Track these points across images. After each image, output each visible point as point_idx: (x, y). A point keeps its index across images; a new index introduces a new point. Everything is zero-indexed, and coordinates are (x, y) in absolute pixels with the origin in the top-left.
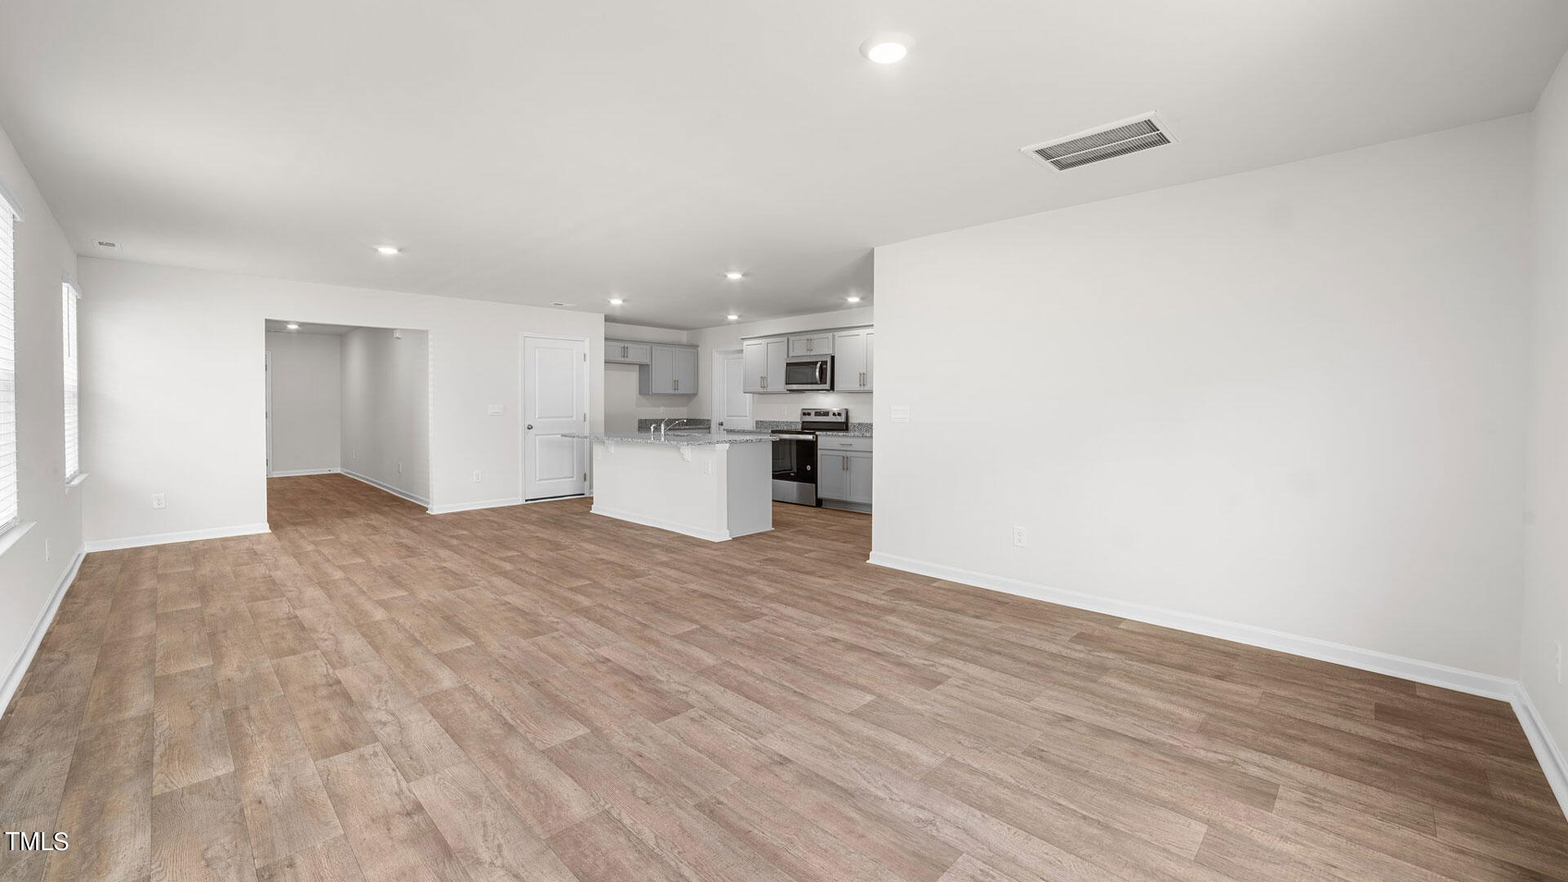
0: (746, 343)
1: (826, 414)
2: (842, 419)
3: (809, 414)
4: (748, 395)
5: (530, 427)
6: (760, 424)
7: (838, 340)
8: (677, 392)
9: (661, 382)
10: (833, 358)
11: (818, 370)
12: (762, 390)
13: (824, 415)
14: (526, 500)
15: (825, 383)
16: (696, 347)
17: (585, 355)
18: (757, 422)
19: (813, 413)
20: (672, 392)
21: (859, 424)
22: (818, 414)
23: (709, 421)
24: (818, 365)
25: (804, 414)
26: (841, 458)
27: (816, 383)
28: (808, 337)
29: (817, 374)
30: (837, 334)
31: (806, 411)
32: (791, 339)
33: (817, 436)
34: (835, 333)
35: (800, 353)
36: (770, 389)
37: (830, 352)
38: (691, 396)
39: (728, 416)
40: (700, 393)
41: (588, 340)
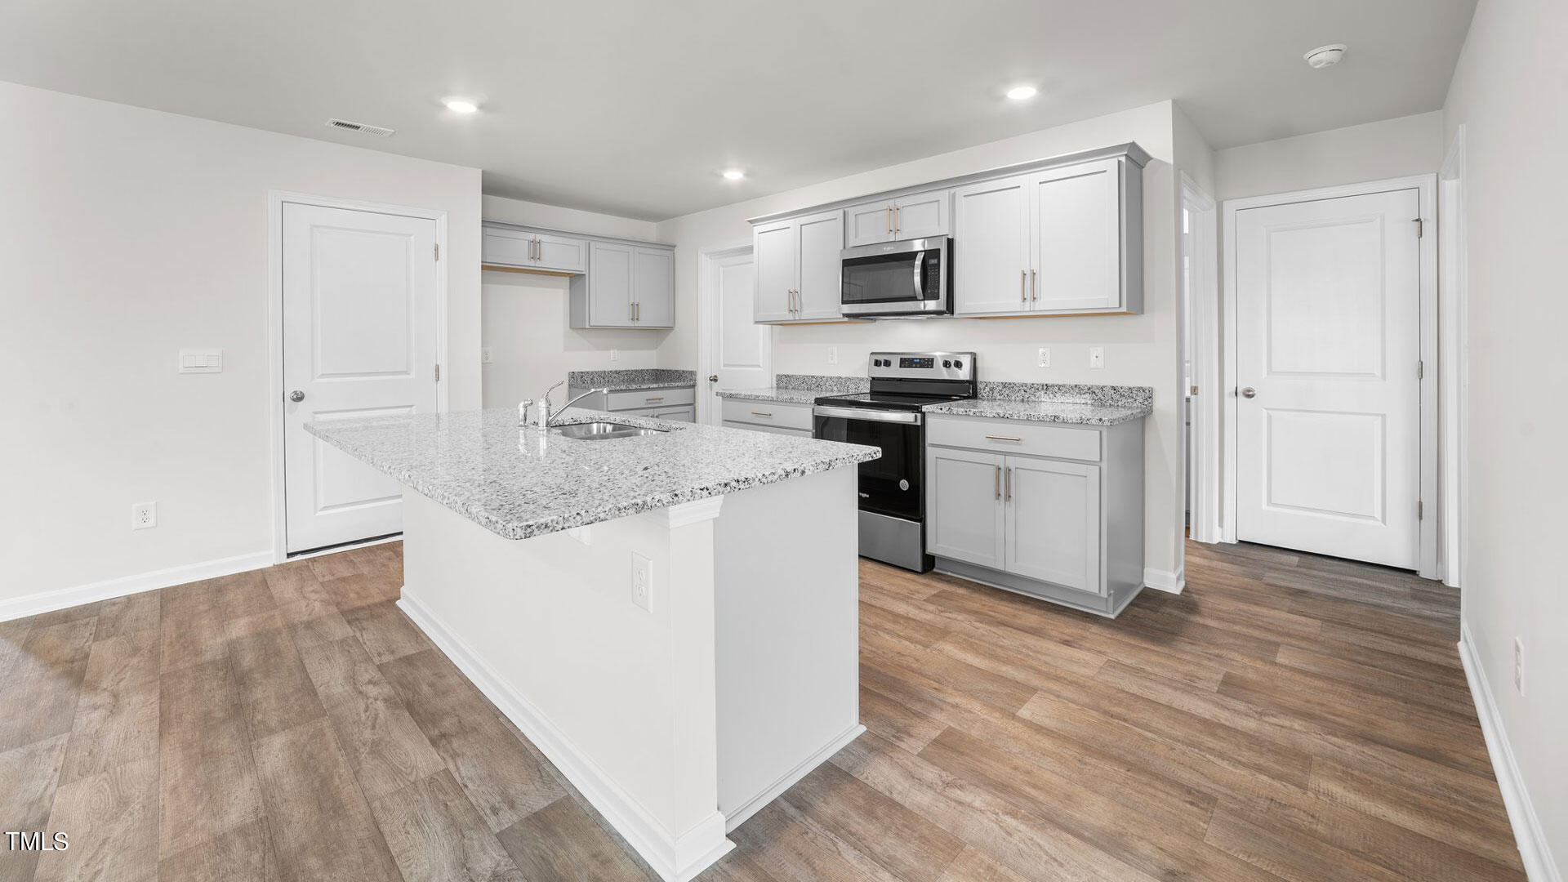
0: (758, 229)
1: (928, 363)
2: (964, 374)
3: (887, 363)
4: (761, 326)
5: (299, 398)
6: (784, 382)
7: (961, 202)
8: (637, 324)
9: (607, 307)
10: (950, 243)
11: (917, 271)
12: (790, 317)
13: (922, 366)
14: (289, 555)
15: (936, 297)
16: (671, 247)
17: (437, 249)
18: (779, 378)
19: (896, 362)
20: (630, 324)
21: (1004, 385)
22: (906, 362)
23: (692, 373)
24: (918, 262)
25: (877, 363)
26: (992, 470)
27: (914, 298)
28: (891, 203)
29: (917, 279)
30: (961, 191)
31: (882, 358)
32: (852, 211)
33: (924, 414)
34: (956, 190)
35: (871, 236)
36: (807, 314)
37: (944, 230)
38: (659, 333)
39: (725, 365)
40: (677, 325)
41: (444, 217)
